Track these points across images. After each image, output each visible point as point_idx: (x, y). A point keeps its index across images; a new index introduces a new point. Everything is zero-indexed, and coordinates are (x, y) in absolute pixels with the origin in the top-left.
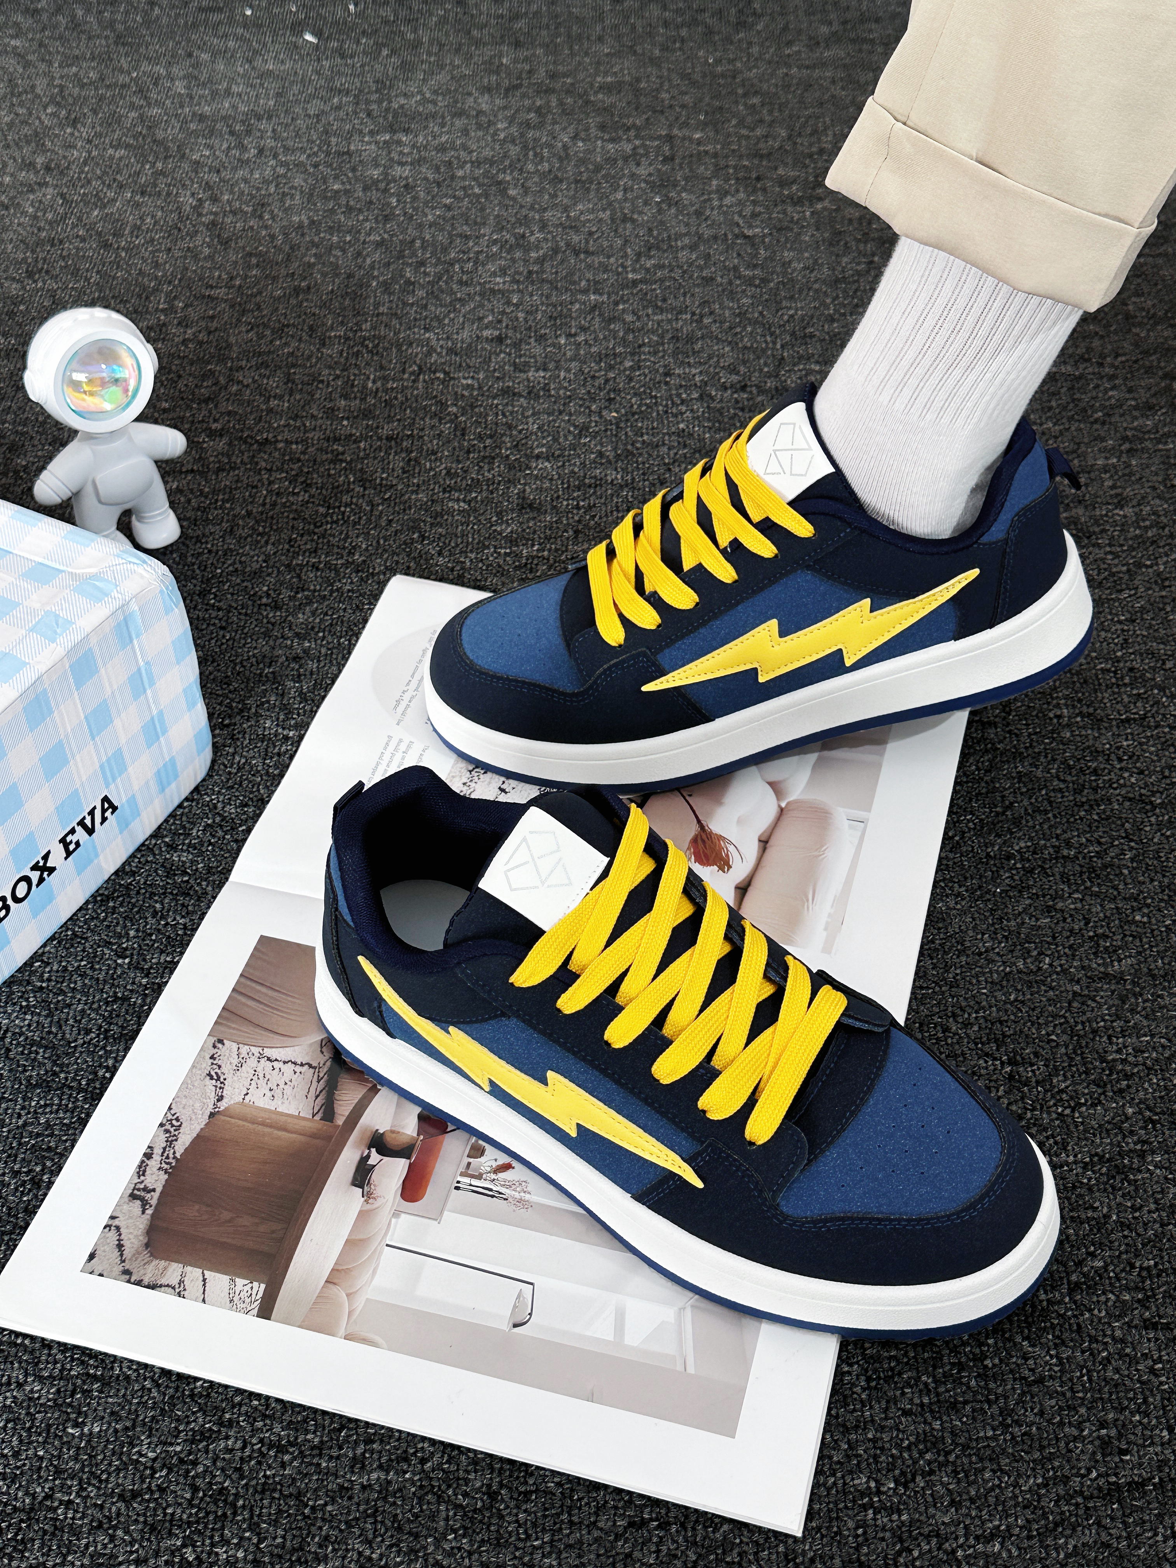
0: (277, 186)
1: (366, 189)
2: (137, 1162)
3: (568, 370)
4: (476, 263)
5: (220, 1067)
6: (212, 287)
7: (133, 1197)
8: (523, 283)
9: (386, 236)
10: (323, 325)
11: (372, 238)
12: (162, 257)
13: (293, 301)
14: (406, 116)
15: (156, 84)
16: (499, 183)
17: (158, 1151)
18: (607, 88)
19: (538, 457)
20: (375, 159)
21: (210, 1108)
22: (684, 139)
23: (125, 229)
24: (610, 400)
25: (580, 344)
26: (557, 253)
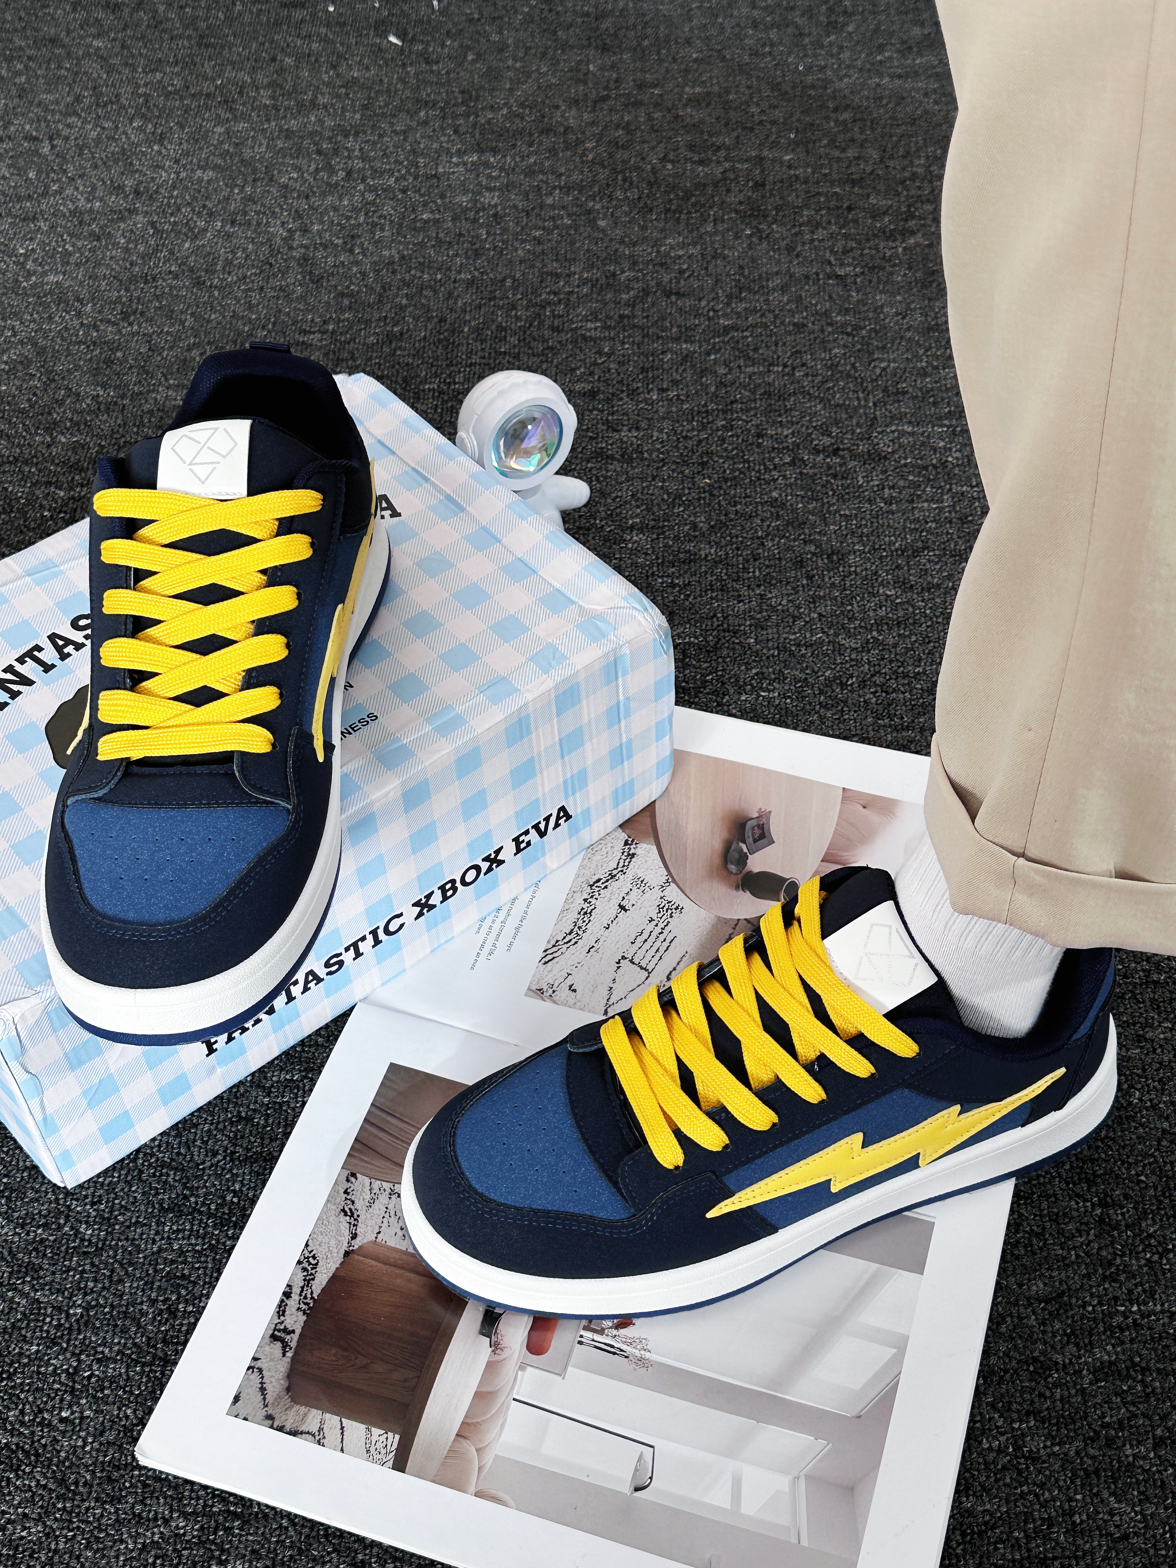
1: (455, 219)
2: (277, 1303)
3: (661, 431)
4: (567, 306)
5: (353, 1202)
7: (274, 1339)
10: (418, 376)
11: (463, 276)
13: (386, 349)
15: (241, 93)
16: (589, 212)
17: (296, 1290)
18: (695, 101)
19: (632, 528)
21: (344, 1247)
22: (774, 160)
24: (703, 464)
25: (671, 400)
26: (647, 294)
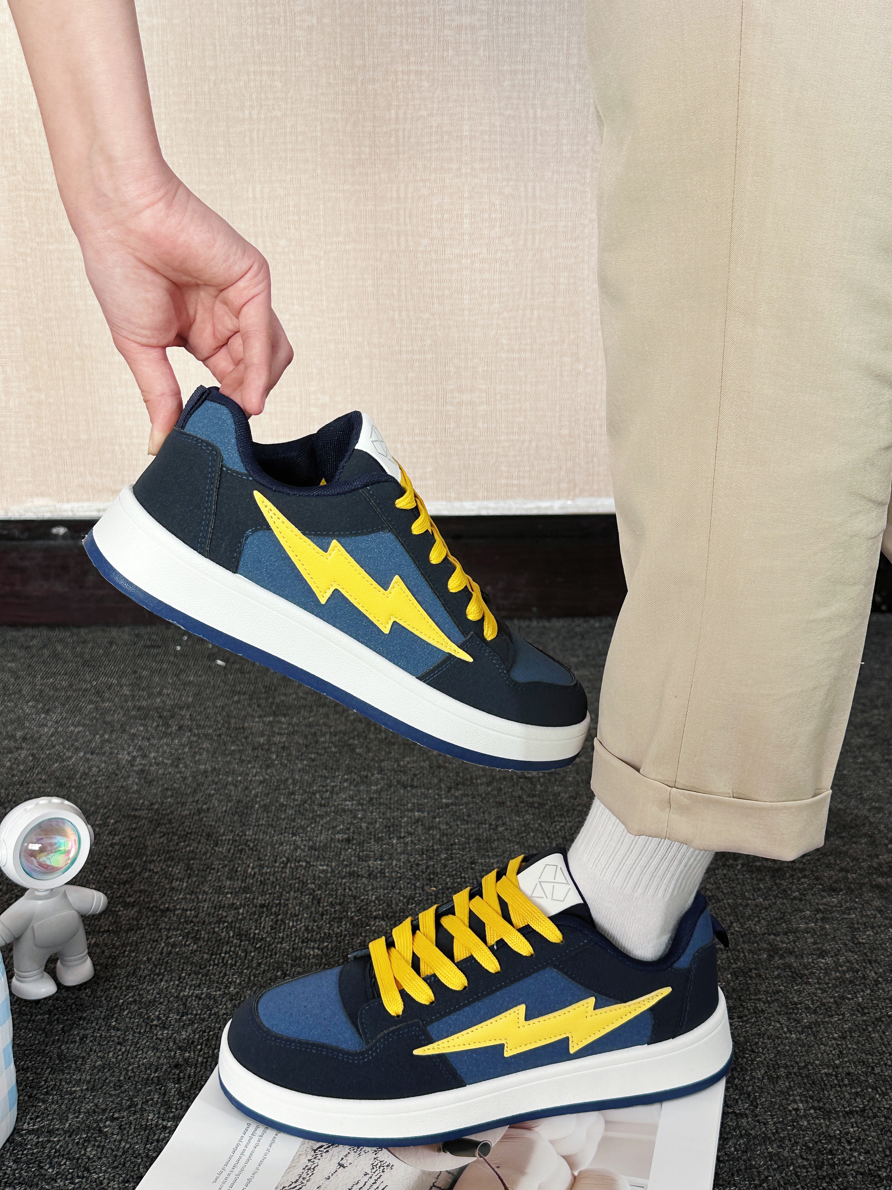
0: (190, 748)
3: (399, 860)
4: (332, 793)
8: (366, 805)
9: (267, 777)
10: (217, 832)
13: (196, 818)
14: (285, 707)
15: (109, 689)
20: (262, 732)
24: (430, 879)
25: (407, 843)
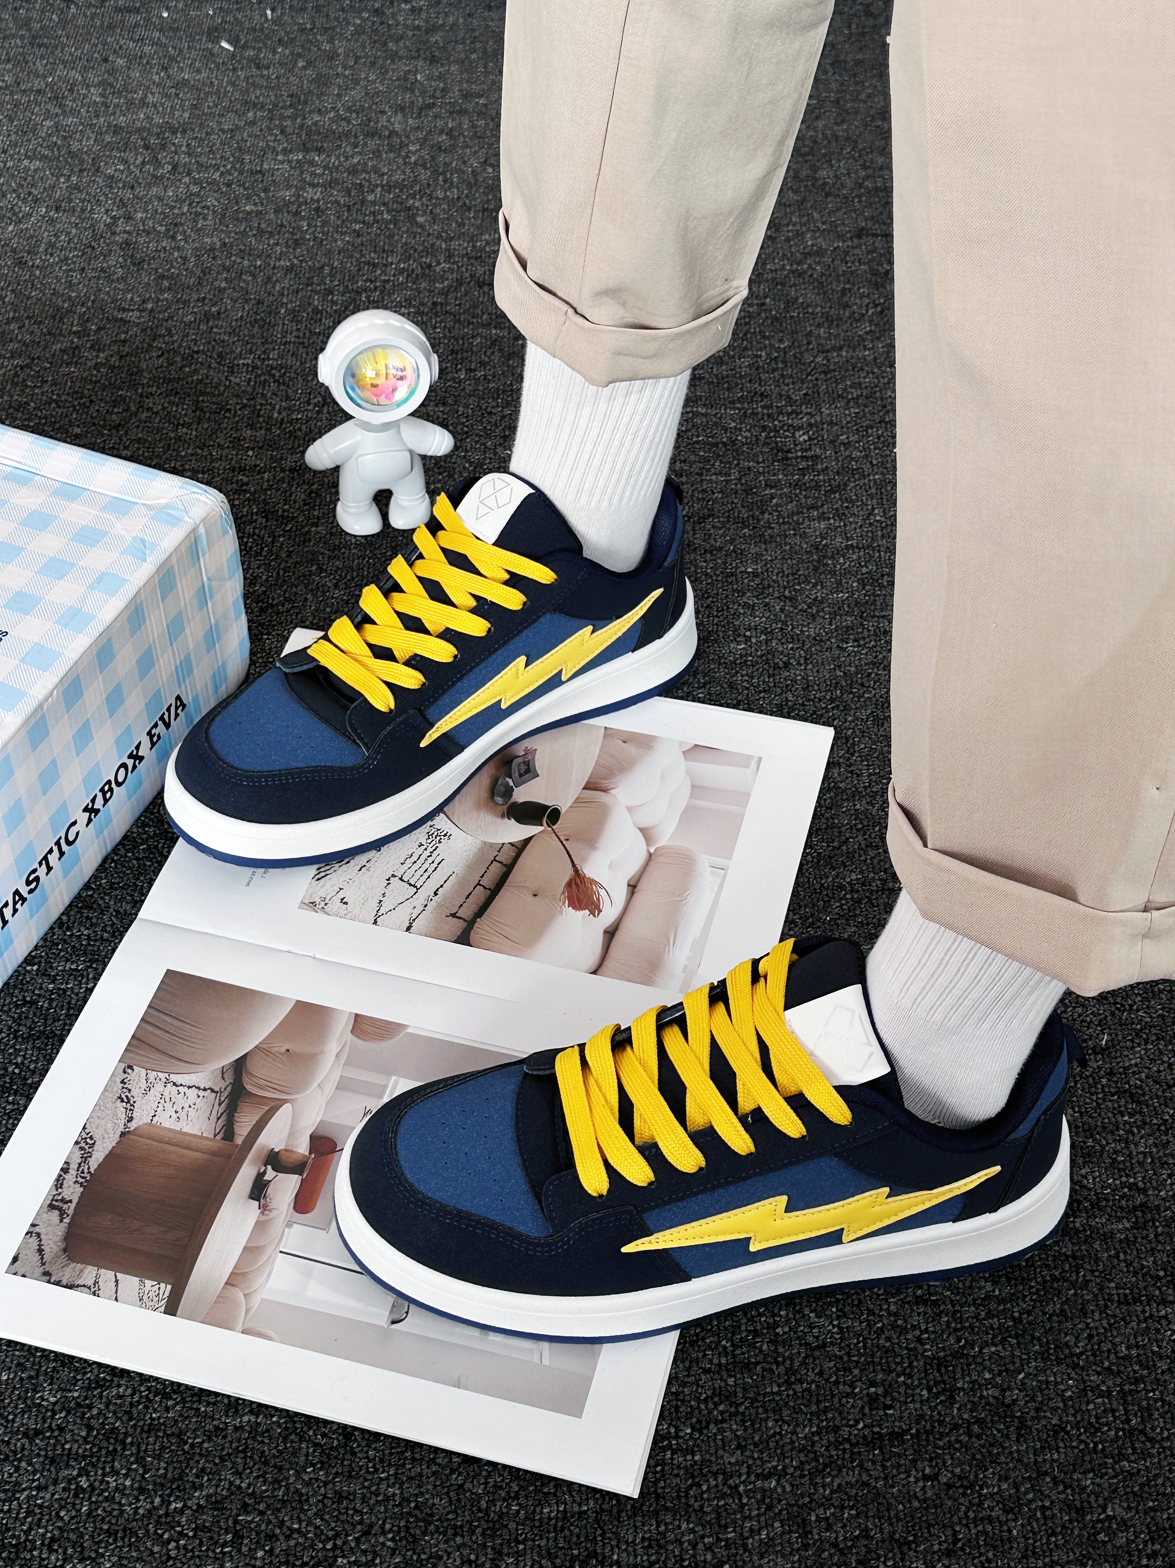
0: (190, 205)
1: (277, 211)
2: (55, 1176)
4: (382, 292)
5: (130, 1090)
6: (124, 310)
7: (51, 1207)
9: (296, 261)
10: (232, 352)
11: (282, 263)
12: (76, 276)
13: (203, 327)
14: (319, 134)
15: (71, 90)
16: (409, 209)
17: (74, 1166)
20: (287, 180)
21: (121, 1129)
23: (39, 246)
26: (461, 285)
